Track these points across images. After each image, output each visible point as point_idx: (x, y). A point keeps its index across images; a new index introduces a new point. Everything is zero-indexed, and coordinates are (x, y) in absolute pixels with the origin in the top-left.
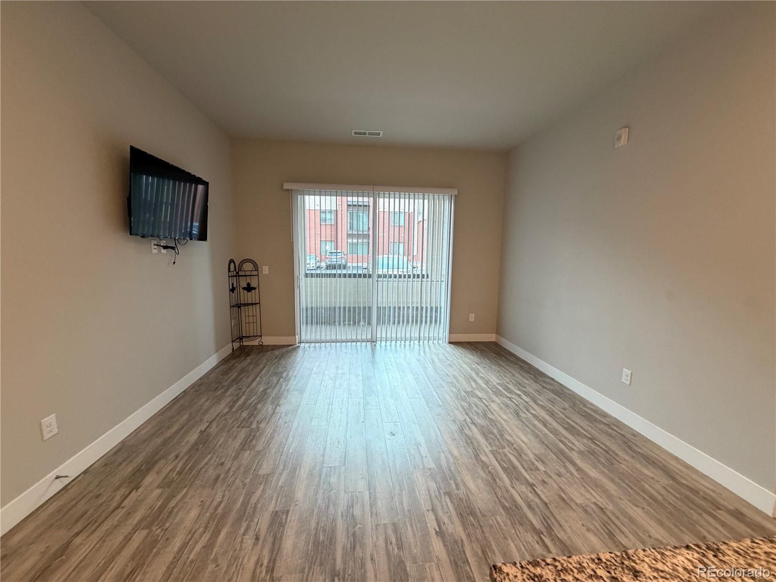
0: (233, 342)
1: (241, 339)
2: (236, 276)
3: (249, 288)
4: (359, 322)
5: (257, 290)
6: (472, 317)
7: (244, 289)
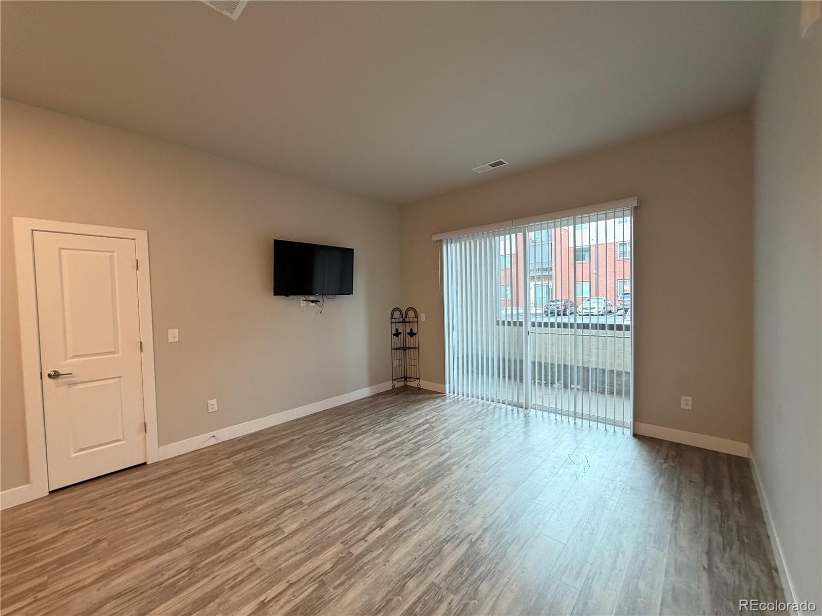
0: (393, 380)
1: (406, 379)
2: (402, 322)
3: (412, 334)
4: (552, 383)
5: (417, 335)
6: (686, 403)
7: (408, 334)
